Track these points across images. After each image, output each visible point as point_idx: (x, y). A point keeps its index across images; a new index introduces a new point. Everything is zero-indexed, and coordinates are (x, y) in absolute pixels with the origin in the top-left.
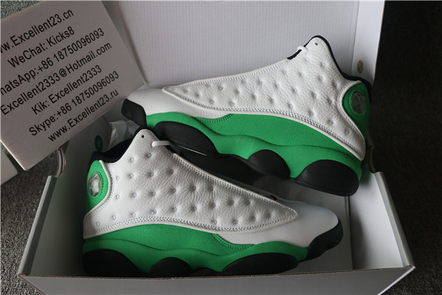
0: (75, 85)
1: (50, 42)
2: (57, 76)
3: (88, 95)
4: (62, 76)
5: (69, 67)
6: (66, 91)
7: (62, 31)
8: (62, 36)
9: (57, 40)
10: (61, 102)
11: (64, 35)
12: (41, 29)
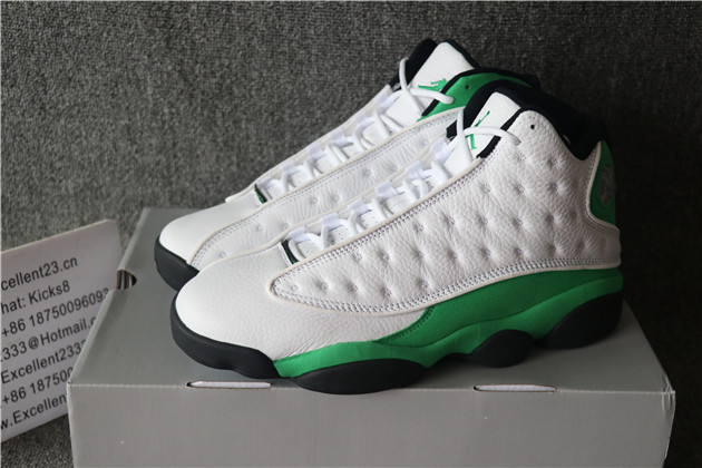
0: (43, 364)
1: (31, 298)
2: (24, 346)
3: (56, 381)
4: (31, 347)
5: (44, 336)
6: (28, 370)
7: (54, 286)
8: (51, 292)
9: (42, 297)
10: (16, 385)
11: (55, 291)
12: (27, 278)
